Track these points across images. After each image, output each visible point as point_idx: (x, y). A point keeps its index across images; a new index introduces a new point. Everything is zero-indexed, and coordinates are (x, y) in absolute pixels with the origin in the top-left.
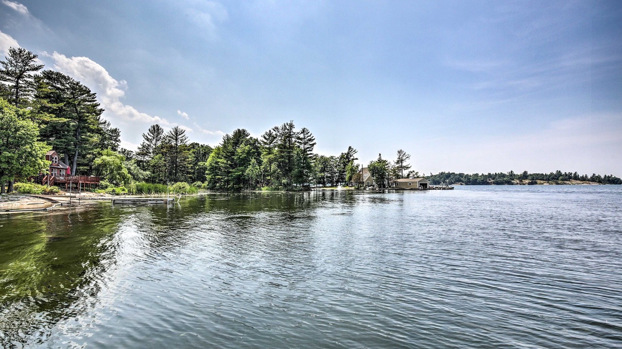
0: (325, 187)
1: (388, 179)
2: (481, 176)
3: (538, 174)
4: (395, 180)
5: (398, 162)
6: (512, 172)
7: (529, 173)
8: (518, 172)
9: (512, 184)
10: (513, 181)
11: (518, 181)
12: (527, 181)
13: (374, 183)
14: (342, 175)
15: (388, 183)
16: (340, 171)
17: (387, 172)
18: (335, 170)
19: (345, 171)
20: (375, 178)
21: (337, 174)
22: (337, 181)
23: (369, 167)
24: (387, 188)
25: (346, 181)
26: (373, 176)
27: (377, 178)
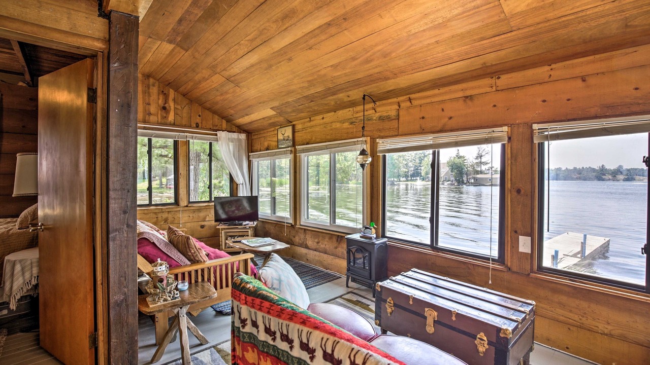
0: (400, 181)
1: (467, 174)
2: (564, 171)
3: (636, 169)
4: (474, 176)
5: (477, 158)
6: (603, 166)
7: (625, 168)
8: (611, 166)
9: (603, 180)
10: (604, 177)
11: (610, 177)
12: (621, 177)
13: (453, 179)
14: (417, 169)
15: (467, 179)
16: (416, 166)
17: (467, 168)
18: (410, 164)
19: (421, 167)
20: (454, 173)
21: (412, 169)
22: (413, 176)
23: (448, 163)
24: (466, 183)
25: (421, 176)
26: (452, 172)
27: (456, 173)
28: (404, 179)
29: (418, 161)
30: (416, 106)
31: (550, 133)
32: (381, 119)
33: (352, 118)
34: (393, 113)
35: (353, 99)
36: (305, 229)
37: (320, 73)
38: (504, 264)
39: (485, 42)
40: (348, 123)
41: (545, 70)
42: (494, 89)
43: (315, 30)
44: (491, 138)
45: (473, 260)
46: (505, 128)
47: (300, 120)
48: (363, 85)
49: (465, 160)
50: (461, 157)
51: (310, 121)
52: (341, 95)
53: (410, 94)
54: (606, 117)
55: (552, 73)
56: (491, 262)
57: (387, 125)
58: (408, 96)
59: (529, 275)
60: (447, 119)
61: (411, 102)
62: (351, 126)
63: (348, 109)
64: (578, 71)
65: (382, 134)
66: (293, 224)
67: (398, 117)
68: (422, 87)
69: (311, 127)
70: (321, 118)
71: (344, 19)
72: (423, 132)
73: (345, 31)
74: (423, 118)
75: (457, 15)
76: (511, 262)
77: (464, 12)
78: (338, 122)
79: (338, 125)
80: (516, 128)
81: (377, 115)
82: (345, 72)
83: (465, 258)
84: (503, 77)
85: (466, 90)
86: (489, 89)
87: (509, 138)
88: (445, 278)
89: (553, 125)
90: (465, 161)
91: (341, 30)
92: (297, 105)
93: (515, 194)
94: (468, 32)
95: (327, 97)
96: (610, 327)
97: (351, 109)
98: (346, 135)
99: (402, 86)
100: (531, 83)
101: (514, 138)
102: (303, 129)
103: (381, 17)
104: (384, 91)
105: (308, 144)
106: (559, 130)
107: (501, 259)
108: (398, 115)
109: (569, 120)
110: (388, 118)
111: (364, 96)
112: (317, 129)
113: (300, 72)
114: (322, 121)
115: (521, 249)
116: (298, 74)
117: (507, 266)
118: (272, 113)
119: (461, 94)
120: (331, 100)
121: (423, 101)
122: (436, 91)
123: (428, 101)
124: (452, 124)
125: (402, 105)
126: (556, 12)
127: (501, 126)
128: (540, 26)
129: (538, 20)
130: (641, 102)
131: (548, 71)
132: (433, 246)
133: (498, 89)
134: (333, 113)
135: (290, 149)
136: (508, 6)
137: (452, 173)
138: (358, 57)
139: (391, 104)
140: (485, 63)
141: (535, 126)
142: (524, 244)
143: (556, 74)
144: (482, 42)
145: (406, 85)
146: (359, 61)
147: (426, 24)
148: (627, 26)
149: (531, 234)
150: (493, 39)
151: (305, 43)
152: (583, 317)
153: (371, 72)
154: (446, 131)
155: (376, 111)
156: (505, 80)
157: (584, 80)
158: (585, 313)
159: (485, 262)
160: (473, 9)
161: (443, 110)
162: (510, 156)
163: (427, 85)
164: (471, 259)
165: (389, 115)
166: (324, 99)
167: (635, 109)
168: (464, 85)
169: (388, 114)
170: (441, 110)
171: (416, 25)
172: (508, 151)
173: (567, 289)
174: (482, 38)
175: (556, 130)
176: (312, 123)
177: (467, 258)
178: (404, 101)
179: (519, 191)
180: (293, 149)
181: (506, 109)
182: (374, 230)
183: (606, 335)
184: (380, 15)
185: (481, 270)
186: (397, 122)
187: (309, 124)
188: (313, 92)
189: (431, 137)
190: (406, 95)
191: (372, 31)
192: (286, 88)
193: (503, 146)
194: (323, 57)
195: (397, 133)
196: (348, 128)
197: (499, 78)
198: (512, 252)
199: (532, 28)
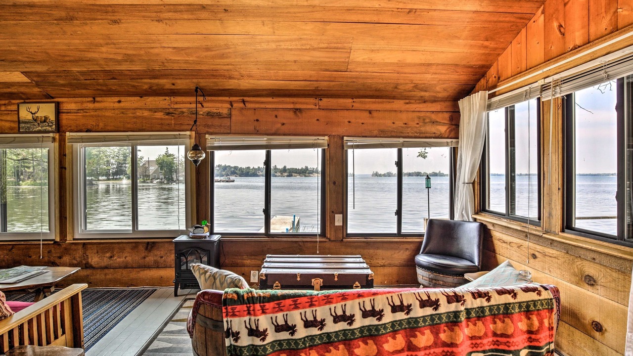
1: (176, 172)
2: (252, 169)
3: (293, 169)
7: (287, 168)
8: (280, 166)
10: (276, 174)
11: (280, 174)
12: (286, 174)
13: (162, 176)
14: (121, 167)
15: (177, 177)
16: (120, 163)
17: (176, 166)
18: (113, 161)
19: (126, 164)
20: (163, 171)
21: (115, 166)
22: (115, 174)
23: (156, 161)
24: (175, 181)
25: (126, 174)
26: (161, 169)
27: (165, 171)
28: (104, 178)
29: (121, 158)
30: (250, 109)
31: (354, 144)
32: (209, 114)
33: (169, 109)
34: (225, 111)
35: (178, 88)
36: (84, 244)
37: (152, 51)
38: (325, 236)
39: (327, 72)
40: (162, 113)
41: (350, 101)
42: (317, 107)
43: (181, 5)
44: (317, 144)
45: (303, 238)
46: (326, 138)
47: (74, 97)
48: (201, 77)
49: (175, 158)
50: (170, 155)
51: (94, 101)
52: (162, 81)
53: (245, 96)
54: (381, 137)
55: (354, 104)
56: (318, 237)
57: (217, 121)
58: (242, 98)
59: (342, 240)
60: (280, 125)
61: (244, 104)
62: (167, 117)
63: (164, 98)
64: (368, 107)
65: (211, 131)
66: (58, 239)
67: (230, 116)
68: (259, 93)
69: (95, 110)
70: (117, 100)
71: (225, 10)
72: (257, 133)
73: (218, 21)
74: (257, 120)
75: (321, 48)
76: (330, 234)
77: (327, 48)
78: (146, 109)
79: (146, 113)
80: (332, 138)
81: (205, 110)
82: (188, 59)
83: (296, 238)
84: (325, 100)
85: (296, 103)
86: (313, 107)
87: (328, 145)
88: (297, 256)
89: (355, 139)
90: (175, 160)
91: (213, 18)
92: (82, 78)
93: (332, 185)
94: (321, 62)
95: (142, 79)
96: (384, 261)
97: (167, 98)
98: (159, 126)
99: (242, 88)
100: (341, 108)
101: (332, 146)
102: (78, 110)
103: (263, 25)
104: (220, 88)
105: (88, 131)
106: (359, 142)
107: (323, 234)
108: (231, 114)
109: (363, 137)
110: (219, 115)
111: (197, 88)
112: (108, 114)
113: (121, 41)
114: (117, 105)
115: (337, 224)
116: (115, 41)
117: (327, 238)
118: (24, 79)
119: (291, 106)
120: (145, 83)
121: (257, 106)
122: (270, 99)
123: (263, 106)
124: (284, 129)
125: (235, 105)
126: (373, 69)
127: (324, 135)
128: (362, 73)
129: (363, 70)
130: (395, 131)
131: (351, 102)
132: (267, 233)
133: (320, 108)
134: (138, 98)
135: (51, 135)
136: (354, 55)
137: (161, 171)
138: (214, 49)
139: (222, 102)
140: (318, 87)
141: (345, 138)
142: (338, 220)
143: (356, 105)
144: (325, 72)
145: (246, 88)
146: (213, 53)
147: (296, 45)
148: (396, 88)
149: (342, 213)
150: (333, 73)
151: (156, 12)
152: (371, 259)
153: (219, 67)
154: (279, 135)
155: (203, 106)
156: (325, 102)
157: (370, 113)
158: (372, 257)
159: (312, 238)
160: (333, 48)
161: (276, 116)
162: (328, 158)
163: (264, 93)
164: (301, 238)
165: (219, 113)
166: (135, 80)
167: (393, 134)
168: (295, 100)
169: (218, 111)
170: (274, 116)
171: (289, 43)
172: (327, 155)
173: (363, 244)
174: (326, 69)
175: (357, 142)
176: (97, 105)
177: (298, 238)
178: (237, 102)
179: (334, 183)
180: (57, 136)
181: (326, 123)
182: (206, 229)
183: (382, 266)
184: (263, 22)
185: (309, 245)
186: (230, 121)
187: (91, 106)
188: (124, 69)
189: (265, 138)
190: (240, 96)
191: (247, 32)
192: (79, 53)
193: (324, 151)
194: (169, 35)
195: (229, 131)
196: (161, 119)
197: (321, 100)
198: (330, 227)
199: (357, 73)
